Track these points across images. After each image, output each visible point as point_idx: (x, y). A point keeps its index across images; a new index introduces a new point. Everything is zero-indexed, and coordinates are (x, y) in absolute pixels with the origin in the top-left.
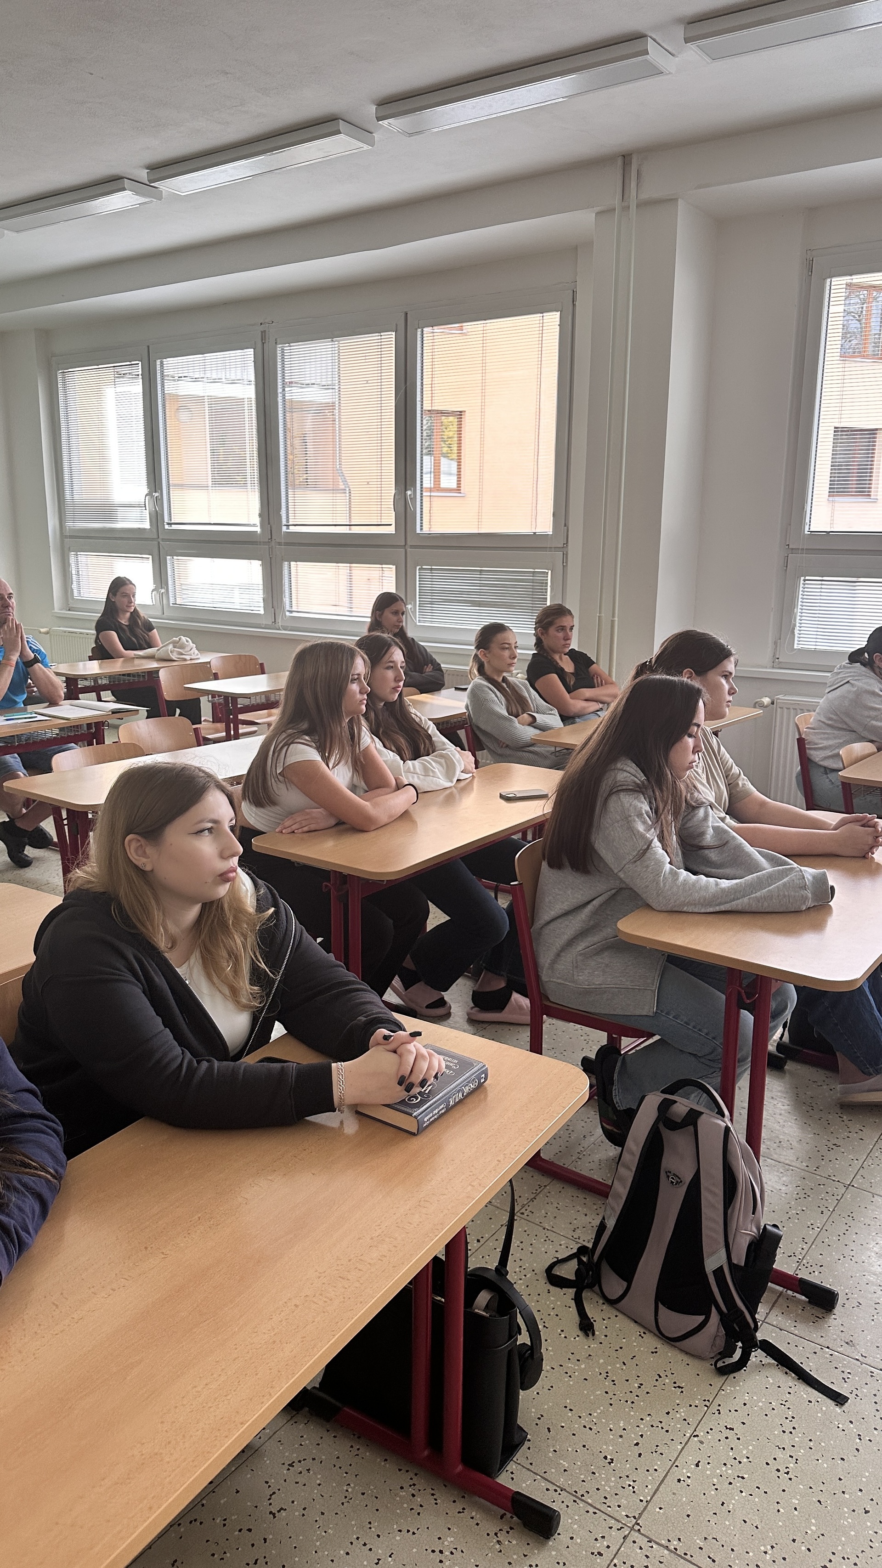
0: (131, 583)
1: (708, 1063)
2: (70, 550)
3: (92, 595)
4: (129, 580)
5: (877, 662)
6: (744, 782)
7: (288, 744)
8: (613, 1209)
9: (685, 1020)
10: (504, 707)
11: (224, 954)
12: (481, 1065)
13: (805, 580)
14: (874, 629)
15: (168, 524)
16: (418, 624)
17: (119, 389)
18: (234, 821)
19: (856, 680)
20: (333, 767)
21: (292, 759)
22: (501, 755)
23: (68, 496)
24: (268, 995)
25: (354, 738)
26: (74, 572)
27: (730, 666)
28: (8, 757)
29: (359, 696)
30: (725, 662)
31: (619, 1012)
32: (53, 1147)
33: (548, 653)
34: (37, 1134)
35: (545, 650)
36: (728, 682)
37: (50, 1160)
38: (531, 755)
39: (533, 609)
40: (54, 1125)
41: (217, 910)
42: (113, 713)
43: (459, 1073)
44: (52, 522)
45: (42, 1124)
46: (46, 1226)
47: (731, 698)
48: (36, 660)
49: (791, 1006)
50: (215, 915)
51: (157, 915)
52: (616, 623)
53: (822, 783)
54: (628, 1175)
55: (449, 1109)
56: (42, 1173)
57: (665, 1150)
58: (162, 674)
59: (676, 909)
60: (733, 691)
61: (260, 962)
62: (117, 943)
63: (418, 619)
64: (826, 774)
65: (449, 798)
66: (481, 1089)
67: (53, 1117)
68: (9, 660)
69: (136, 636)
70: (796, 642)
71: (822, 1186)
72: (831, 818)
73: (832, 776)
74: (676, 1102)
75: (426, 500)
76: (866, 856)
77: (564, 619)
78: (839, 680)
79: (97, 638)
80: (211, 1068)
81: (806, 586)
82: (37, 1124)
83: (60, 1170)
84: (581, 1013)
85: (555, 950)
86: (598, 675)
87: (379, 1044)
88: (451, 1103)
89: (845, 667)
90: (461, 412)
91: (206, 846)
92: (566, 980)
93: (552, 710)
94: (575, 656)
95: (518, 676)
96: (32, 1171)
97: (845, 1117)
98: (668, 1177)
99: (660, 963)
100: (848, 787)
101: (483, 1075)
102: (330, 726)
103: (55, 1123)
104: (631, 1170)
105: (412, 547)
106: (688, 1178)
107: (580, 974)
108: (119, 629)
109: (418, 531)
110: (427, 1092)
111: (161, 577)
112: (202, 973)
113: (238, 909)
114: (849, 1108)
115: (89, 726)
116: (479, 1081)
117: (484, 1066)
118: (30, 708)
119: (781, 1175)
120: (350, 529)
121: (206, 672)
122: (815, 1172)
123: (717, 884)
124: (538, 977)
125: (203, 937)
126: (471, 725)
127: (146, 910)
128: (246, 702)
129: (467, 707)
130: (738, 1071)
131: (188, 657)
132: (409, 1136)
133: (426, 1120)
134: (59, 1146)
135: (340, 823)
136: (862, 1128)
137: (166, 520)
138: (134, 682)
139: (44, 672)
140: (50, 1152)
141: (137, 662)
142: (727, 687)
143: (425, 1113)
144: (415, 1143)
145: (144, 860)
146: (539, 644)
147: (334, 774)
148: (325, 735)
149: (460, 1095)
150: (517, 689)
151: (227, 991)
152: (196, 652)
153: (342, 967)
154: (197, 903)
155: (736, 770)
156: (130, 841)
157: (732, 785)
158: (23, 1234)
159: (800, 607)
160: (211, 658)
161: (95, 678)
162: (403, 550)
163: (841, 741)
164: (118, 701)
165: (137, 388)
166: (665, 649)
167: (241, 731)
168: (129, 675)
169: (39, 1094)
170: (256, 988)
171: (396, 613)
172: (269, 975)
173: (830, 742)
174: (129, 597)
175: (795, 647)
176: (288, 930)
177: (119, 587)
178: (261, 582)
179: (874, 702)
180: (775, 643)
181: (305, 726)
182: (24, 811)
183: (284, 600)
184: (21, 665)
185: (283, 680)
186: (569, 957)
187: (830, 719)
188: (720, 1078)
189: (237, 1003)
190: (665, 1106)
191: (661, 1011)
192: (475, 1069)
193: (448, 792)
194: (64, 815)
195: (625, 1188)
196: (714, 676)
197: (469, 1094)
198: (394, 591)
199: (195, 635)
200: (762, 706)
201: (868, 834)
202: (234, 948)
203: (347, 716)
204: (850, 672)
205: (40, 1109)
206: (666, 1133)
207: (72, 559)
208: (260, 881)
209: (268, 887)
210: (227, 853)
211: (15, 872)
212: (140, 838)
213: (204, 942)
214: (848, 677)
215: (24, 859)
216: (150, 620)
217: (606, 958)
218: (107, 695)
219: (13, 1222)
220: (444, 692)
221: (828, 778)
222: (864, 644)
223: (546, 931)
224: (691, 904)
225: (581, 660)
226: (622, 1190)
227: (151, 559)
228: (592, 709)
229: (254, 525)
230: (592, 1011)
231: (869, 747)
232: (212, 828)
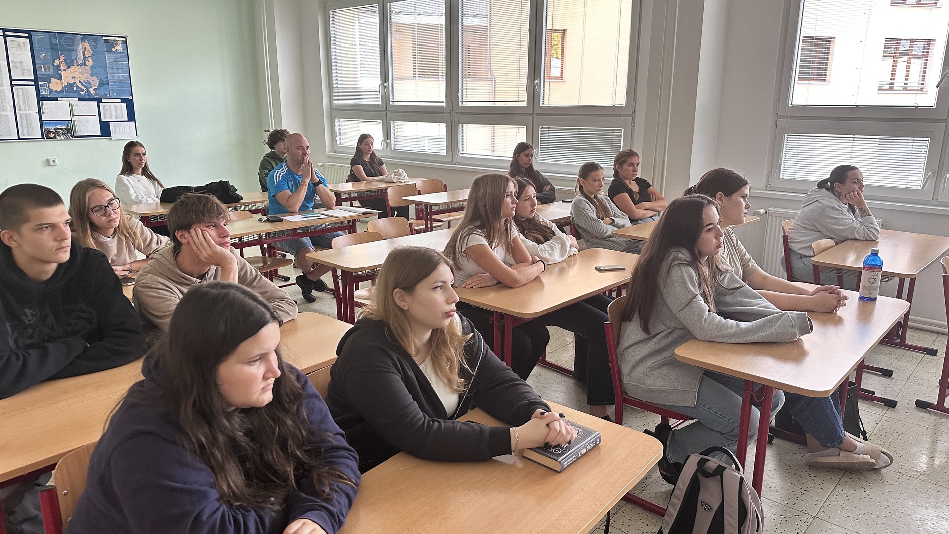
0: (370, 137)
1: (728, 437)
2: (335, 117)
3: (347, 144)
4: (369, 135)
5: (836, 188)
6: (753, 264)
7: (469, 235)
8: (667, 522)
9: (715, 410)
10: (595, 213)
11: (445, 358)
12: (596, 433)
13: (788, 136)
14: (835, 167)
15: (392, 102)
16: (539, 161)
17: (362, 20)
18: (453, 282)
19: (822, 199)
20: (494, 248)
21: (470, 244)
22: (592, 243)
23: (334, 86)
24: (468, 384)
25: (507, 231)
26: (337, 130)
27: (747, 191)
28: (304, 238)
29: (511, 205)
30: (744, 188)
31: (672, 404)
32: (354, 467)
33: (622, 180)
34: (345, 459)
35: (620, 178)
36: (745, 200)
37: (353, 475)
38: (611, 243)
39: (612, 152)
40: (354, 455)
41: (440, 333)
42: (363, 214)
43: (584, 438)
44: (325, 100)
45: (348, 453)
46: (351, 512)
47: (747, 211)
48: (320, 183)
49: (782, 404)
50: (439, 336)
51: (410, 335)
52: (666, 161)
53: (797, 264)
54: (677, 502)
55: (578, 459)
56: (349, 482)
57: (701, 488)
58: (389, 191)
59: (711, 340)
60: (748, 207)
61: (465, 365)
62: (388, 350)
63: (539, 158)
64: (801, 258)
65: (562, 269)
66: (596, 448)
67: (353, 449)
68: (305, 182)
69: (373, 168)
70: (782, 174)
71: (797, 516)
72: (811, 288)
73: (804, 260)
74: (709, 460)
75: (547, 85)
76: (832, 312)
77: (633, 158)
78: (811, 199)
79: (352, 169)
80: (440, 425)
81: (789, 139)
82: (345, 453)
83: (358, 480)
84: (647, 403)
85: (631, 365)
86: (653, 194)
87: (536, 417)
88: (580, 455)
89: (815, 191)
90: (564, 30)
91: (439, 296)
92: (639, 383)
93: (624, 215)
94: (638, 181)
95: (603, 195)
96: (344, 481)
97: (811, 474)
98: (703, 505)
99: (700, 375)
100: (816, 267)
101: (598, 439)
102: (493, 223)
103: (354, 453)
104: (680, 501)
105: (537, 114)
106: (716, 506)
107: (648, 380)
108: (364, 164)
109: (541, 105)
110: (565, 447)
111: (387, 133)
112: (432, 369)
113: (453, 334)
114: (815, 468)
115: (349, 222)
116: (596, 442)
117: (598, 434)
118: (316, 211)
119: (771, 508)
120: (494, 104)
121: (413, 190)
122: (792, 507)
123: (738, 325)
124: (621, 381)
125: (433, 348)
126: (573, 224)
127: (405, 332)
128: (437, 208)
129: (571, 213)
130: (748, 443)
131: (403, 181)
132: (556, 473)
133: (565, 464)
134: (357, 466)
135: (499, 283)
136: (823, 482)
137: (391, 100)
138: (372, 195)
139: (325, 190)
140: (352, 470)
141: (374, 183)
142: (744, 204)
143: (565, 460)
144: (559, 477)
145: (404, 303)
146: (616, 174)
147: (494, 252)
148: (490, 229)
149: (585, 450)
150: (602, 202)
151: (446, 381)
152: (408, 178)
153: (510, 370)
154: (430, 329)
155: (748, 256)
156: (396, 293)
157: (745, 265)
158: (341, 517)
159: (784, 152)
160: (418, 182)
161: (350, 193)
162: (532, 116)
163: (811, 238)
164: (363, 206)
165: (376, 19)
166: (704, 180)
167: (434, 225)
168: (369, 191)
169: (345, 436)
170: (462, 380)
171: (528, 155)
172: (470, 372)
173: (804, 239)
174: (369, 145)
175: (781, 178)
176: (480, 347)
177: (364, 139)
178: (445, 135)
179: (834, 213)
180: (768, 175)
181: (478, 223)
182: (312, 270)
183: (459, 146)
184: (311, 185)
185: (465, 195)
186: (640, 369)
187: (805, 224)
188: (737, 447)
189: (451, 387)
190: (702, 463)
191: (700, 405)
192: (594, 435)
193: (561, 265)
194: (339, 273)
195: (675, 511)
196: (736, 197)
197: (590, 450)
198: (525, 142)
199: (409, 168)
200: (759, 214)
201: (834, 298)
202: (450, 356)
203: (504, 217)
204: (819, 194)
205: (347, 445)
206: (702, 479)
207: (336, 123)
208: (464, 318)
209: (468, 321)
210: (451, 301)
211: (307, 305)
212: (402, 291)
213: (434, 351)
214: (817, 197)
215: (312, 297)
216: (382, 159)
217: (665, 370)
218: (356, 203)
219: (335, 510)
220: (555, 203)
221: (802, 261)
222: (827, 176)
223: (626, 353)
224: (721, 337)
225: (643, 185)
226: (673, 511)
227: (381, 123)
228: (649, 215)
229: (443, 102)
230: (655, 402)
231: (831, 242)
232: (442, 286)
